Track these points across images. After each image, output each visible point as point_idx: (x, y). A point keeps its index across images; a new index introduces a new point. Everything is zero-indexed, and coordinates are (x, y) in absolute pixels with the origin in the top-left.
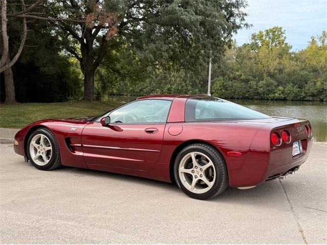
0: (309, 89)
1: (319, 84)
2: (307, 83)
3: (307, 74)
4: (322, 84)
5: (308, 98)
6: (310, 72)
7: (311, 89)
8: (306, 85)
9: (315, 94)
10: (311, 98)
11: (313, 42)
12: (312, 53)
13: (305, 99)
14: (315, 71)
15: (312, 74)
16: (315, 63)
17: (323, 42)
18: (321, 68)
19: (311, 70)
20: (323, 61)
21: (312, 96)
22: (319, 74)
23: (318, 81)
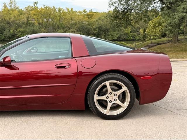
0: (7, 34)
1: (12, 31)
2: (5, 31)
3: (4, 25)
4: (14, 31)
5: (6, 39)
6: (5, 24)
7: (8, 34)
8: (4, 32)
9: (10, 37)
10: (8, 40)
11: (5, 6)
12: (5, 13)
13: (5, 40)
14: (8, 23)
15: (7, 25)
16: (8, 19)
17: (11, 6)
18: (12, 22)
19: (6, 23)
20: (13, 17)
21: (9, 38)
22: (11, 25)
23: (11, 29)
